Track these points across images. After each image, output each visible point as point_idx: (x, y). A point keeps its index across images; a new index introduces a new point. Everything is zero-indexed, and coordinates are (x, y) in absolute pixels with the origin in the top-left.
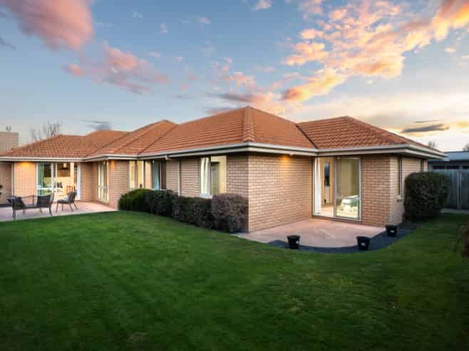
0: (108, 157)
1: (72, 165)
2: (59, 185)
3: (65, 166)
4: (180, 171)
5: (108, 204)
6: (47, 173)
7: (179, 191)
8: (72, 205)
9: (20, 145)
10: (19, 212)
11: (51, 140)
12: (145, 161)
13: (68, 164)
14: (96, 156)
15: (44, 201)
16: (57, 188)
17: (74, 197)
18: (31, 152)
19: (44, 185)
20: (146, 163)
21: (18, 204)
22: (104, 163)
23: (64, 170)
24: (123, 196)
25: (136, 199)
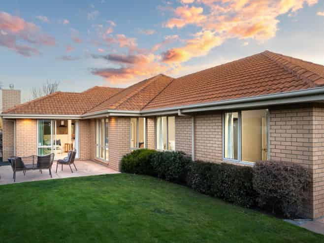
0: (109, 113)
1: (70, 122)
2: (58, 143)
3: (62, 123)
4: (195, 128)
5: (108, 164)
6: (47, 131)
7: (193, 154)
8: (72, 165)
9: (22, 103)
10: (19, 173)
11: (50, 97)
12: (147, 118)
13: (66, 121)
14: (95, 113)
15: (44, 162)
16: (56, 146)
17: (74, 157)
18: (32, 109)
19: (44, 143)
20: (149, 121)
21: (18, 165)
22: (103, 121)
23: (62, 127)
24: (125, 156)
25: (141, 160)
